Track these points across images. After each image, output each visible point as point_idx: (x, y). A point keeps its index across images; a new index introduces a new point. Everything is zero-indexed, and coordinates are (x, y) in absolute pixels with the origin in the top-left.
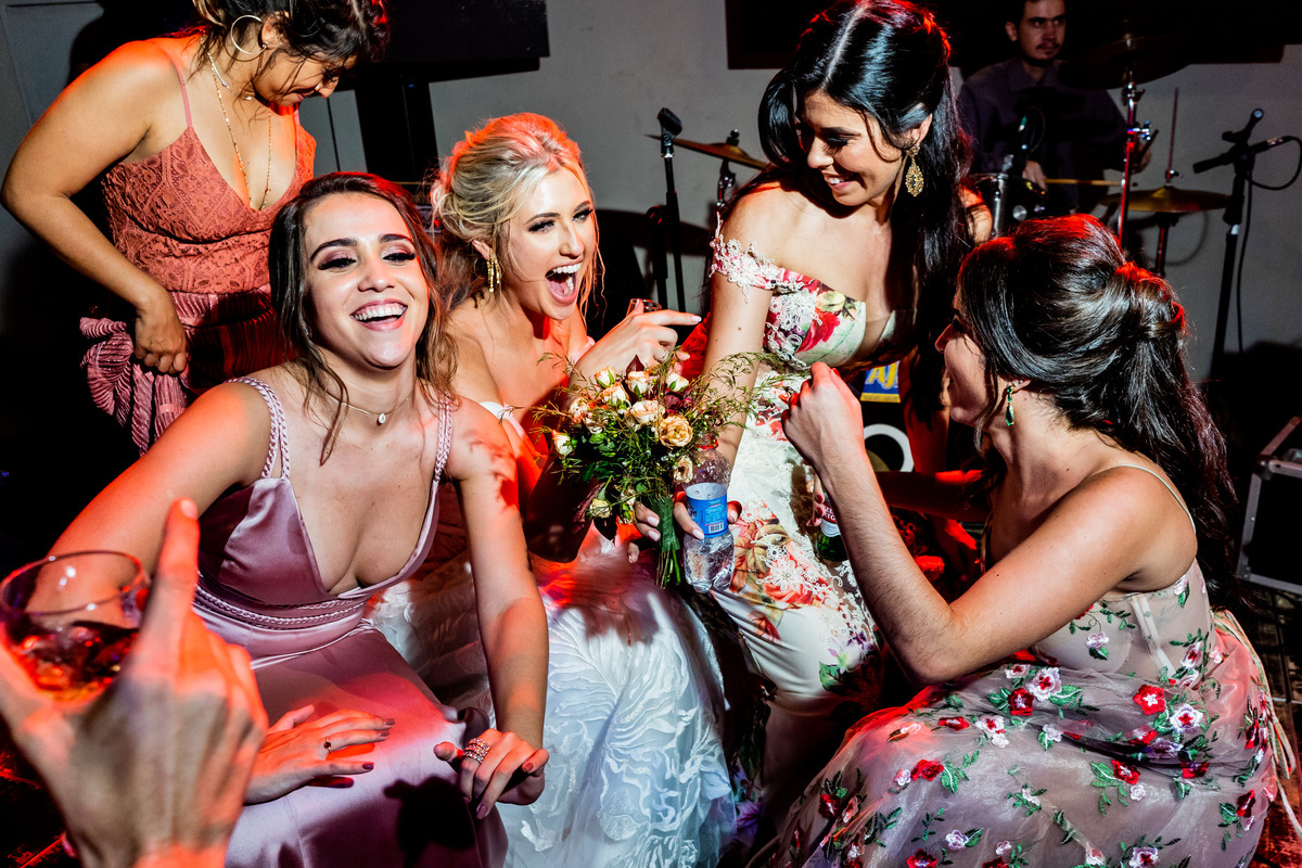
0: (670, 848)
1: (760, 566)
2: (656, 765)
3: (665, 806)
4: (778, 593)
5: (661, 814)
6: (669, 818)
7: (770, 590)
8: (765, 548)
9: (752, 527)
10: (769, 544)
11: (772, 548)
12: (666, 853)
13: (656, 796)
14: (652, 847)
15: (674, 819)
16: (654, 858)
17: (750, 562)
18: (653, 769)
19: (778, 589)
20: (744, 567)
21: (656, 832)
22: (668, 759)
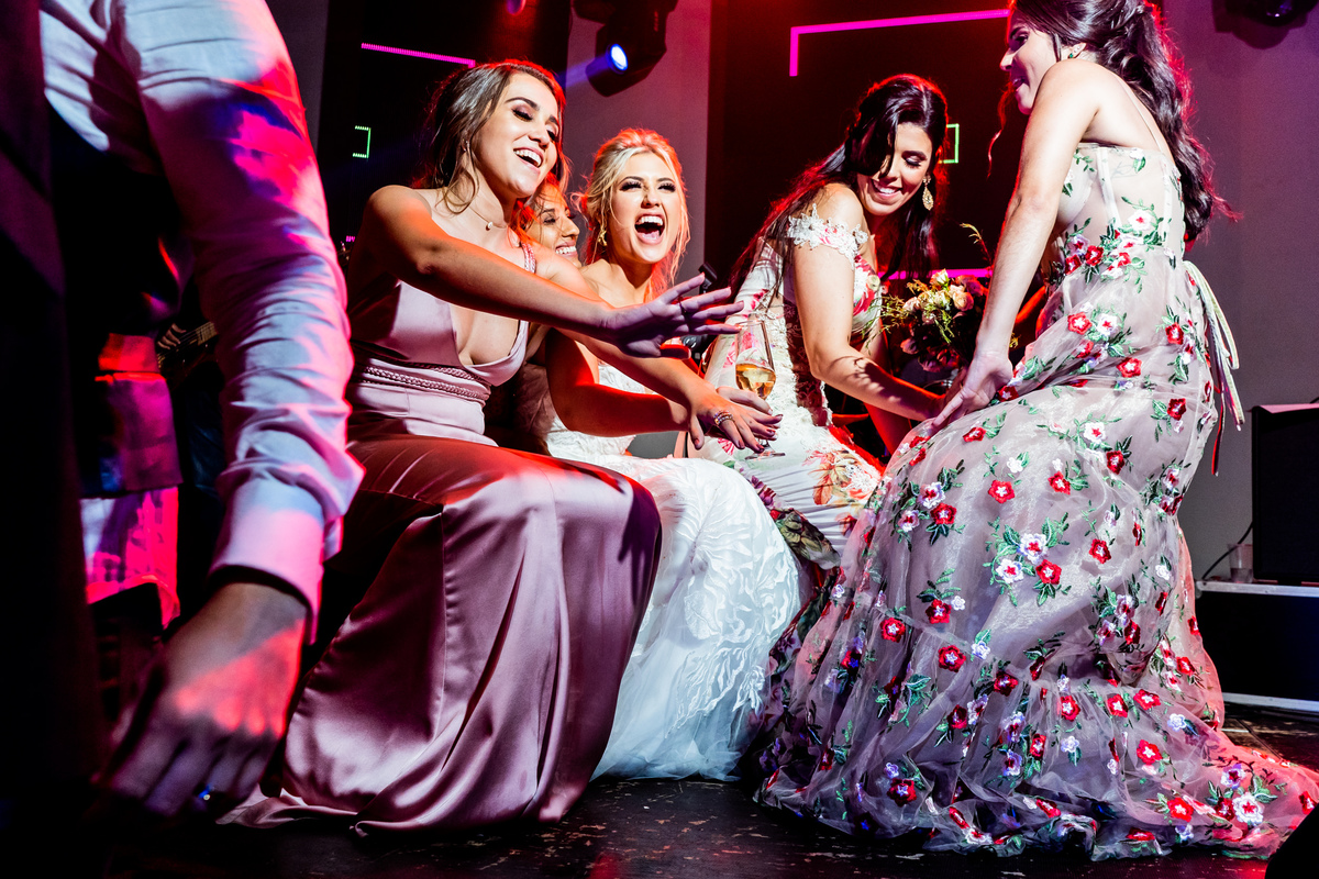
0: (738, 658)
1: (843, 479)
2: (731, 582)
3: (736, 618)
4: (861, 494)
5: (732, 626)
6: (738, 631)
7: (853, 493)
8: (844, 467)
9: (830, 456)
10: (846, 464)
11: (849, 467)
12: (734, 665)
13: (729, 609)
14: (723, 658)
15: (742, 633)
16: (723, 671)
17: (833, 478)
18: (729, 585)
19: (860, 491)
20: (829, 482)
21: (727, 644)
22: (742, 575)
